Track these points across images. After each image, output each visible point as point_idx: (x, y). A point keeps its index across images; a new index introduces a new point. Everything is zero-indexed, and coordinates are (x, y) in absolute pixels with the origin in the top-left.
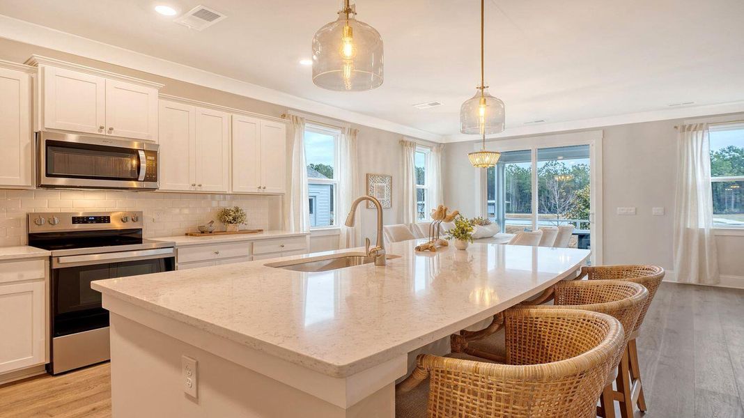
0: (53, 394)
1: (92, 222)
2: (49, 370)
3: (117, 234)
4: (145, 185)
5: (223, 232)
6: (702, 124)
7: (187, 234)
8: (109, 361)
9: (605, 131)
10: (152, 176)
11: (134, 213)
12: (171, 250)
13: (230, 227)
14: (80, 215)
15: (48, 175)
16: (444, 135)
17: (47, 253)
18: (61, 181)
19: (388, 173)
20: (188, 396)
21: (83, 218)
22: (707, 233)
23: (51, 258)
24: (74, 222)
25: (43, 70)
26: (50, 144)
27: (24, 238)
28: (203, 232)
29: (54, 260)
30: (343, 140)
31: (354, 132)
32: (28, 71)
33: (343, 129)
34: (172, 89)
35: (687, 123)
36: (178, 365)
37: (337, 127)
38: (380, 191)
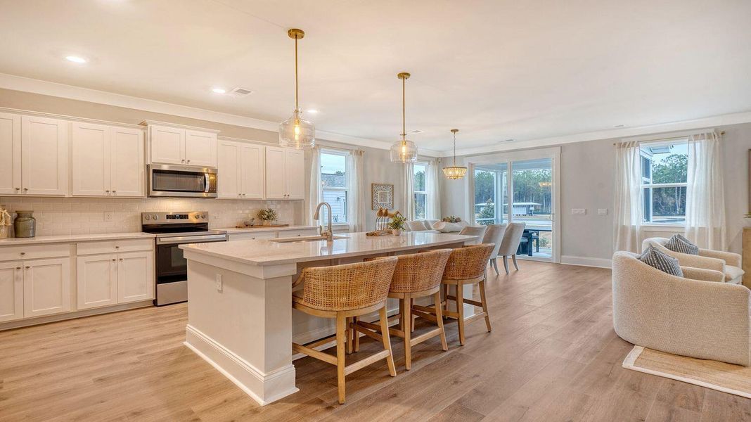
0: (157, 314)
1: (178, 218)
2: (155, 303)
3: (194, 226)
4: (209, 195)
5: (261, 226)
6: (634, 142)
7: (236, 227)
8: (187, 301)
9: (562, 147)
10: (213, 189)
11: (203, 213)
12: (224, 236)
13: (266, 222)
14: (171, 214)
15: (153, 190)
16: (440, 151)
17: (154, 235)
18: (158, 193)
19: (391, 182)
20: (219, 291)
21: (172, 216)
22: (638, 229)
23: (156, 238)
24: (167, 218)
25: (151, 127)
26: (155, 171)
27: (140, 228)
28: (247, 226)
29: (158, 240)
30: (352, 159)
31: (360, 153)
32: (142, 129)
33: (351, 151)
34: (227, 132)
35: (623, 141)
36: (214, 278)
37: (346, 150)
38: (383, 196)
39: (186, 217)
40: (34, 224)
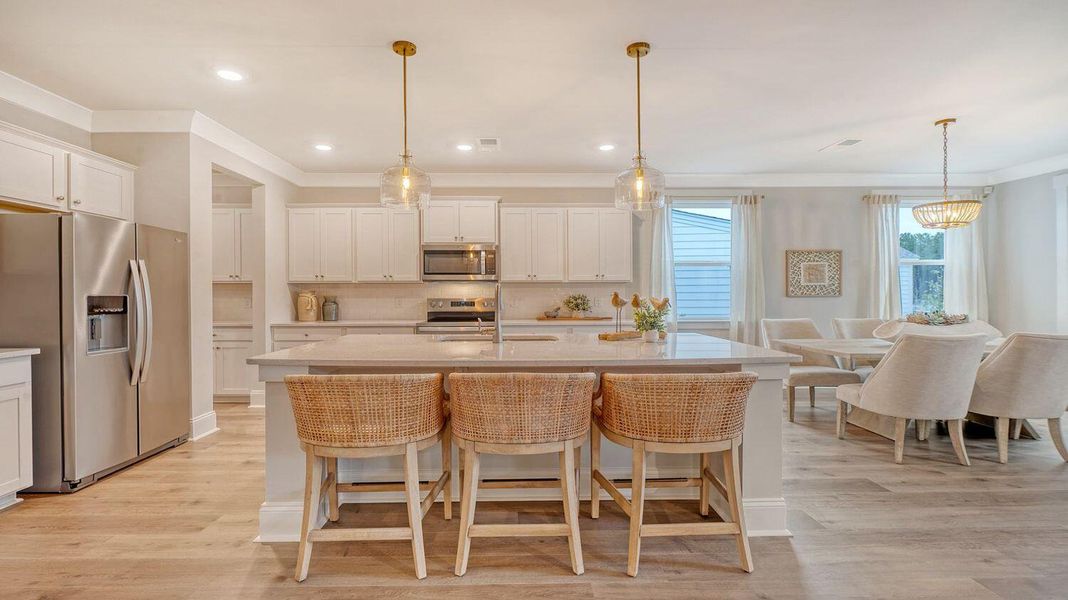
1: (464, 305)
3: (481, 314)
4: (489, 277)
5: (570, 318)
7: (537, 319)
10: (492, 268)
13: (575, 313)
14: (455, 300)
15: (425, 273)
19: (835, 246)
21: (457, 302)
24: (452, 305)
26: (426, 252)
27: (425, 315)
28: (549, 318)
31: (752, 199)
37: (729, 197)
38: (814, 272)
39: (472, 304)
40: (337, 308)
